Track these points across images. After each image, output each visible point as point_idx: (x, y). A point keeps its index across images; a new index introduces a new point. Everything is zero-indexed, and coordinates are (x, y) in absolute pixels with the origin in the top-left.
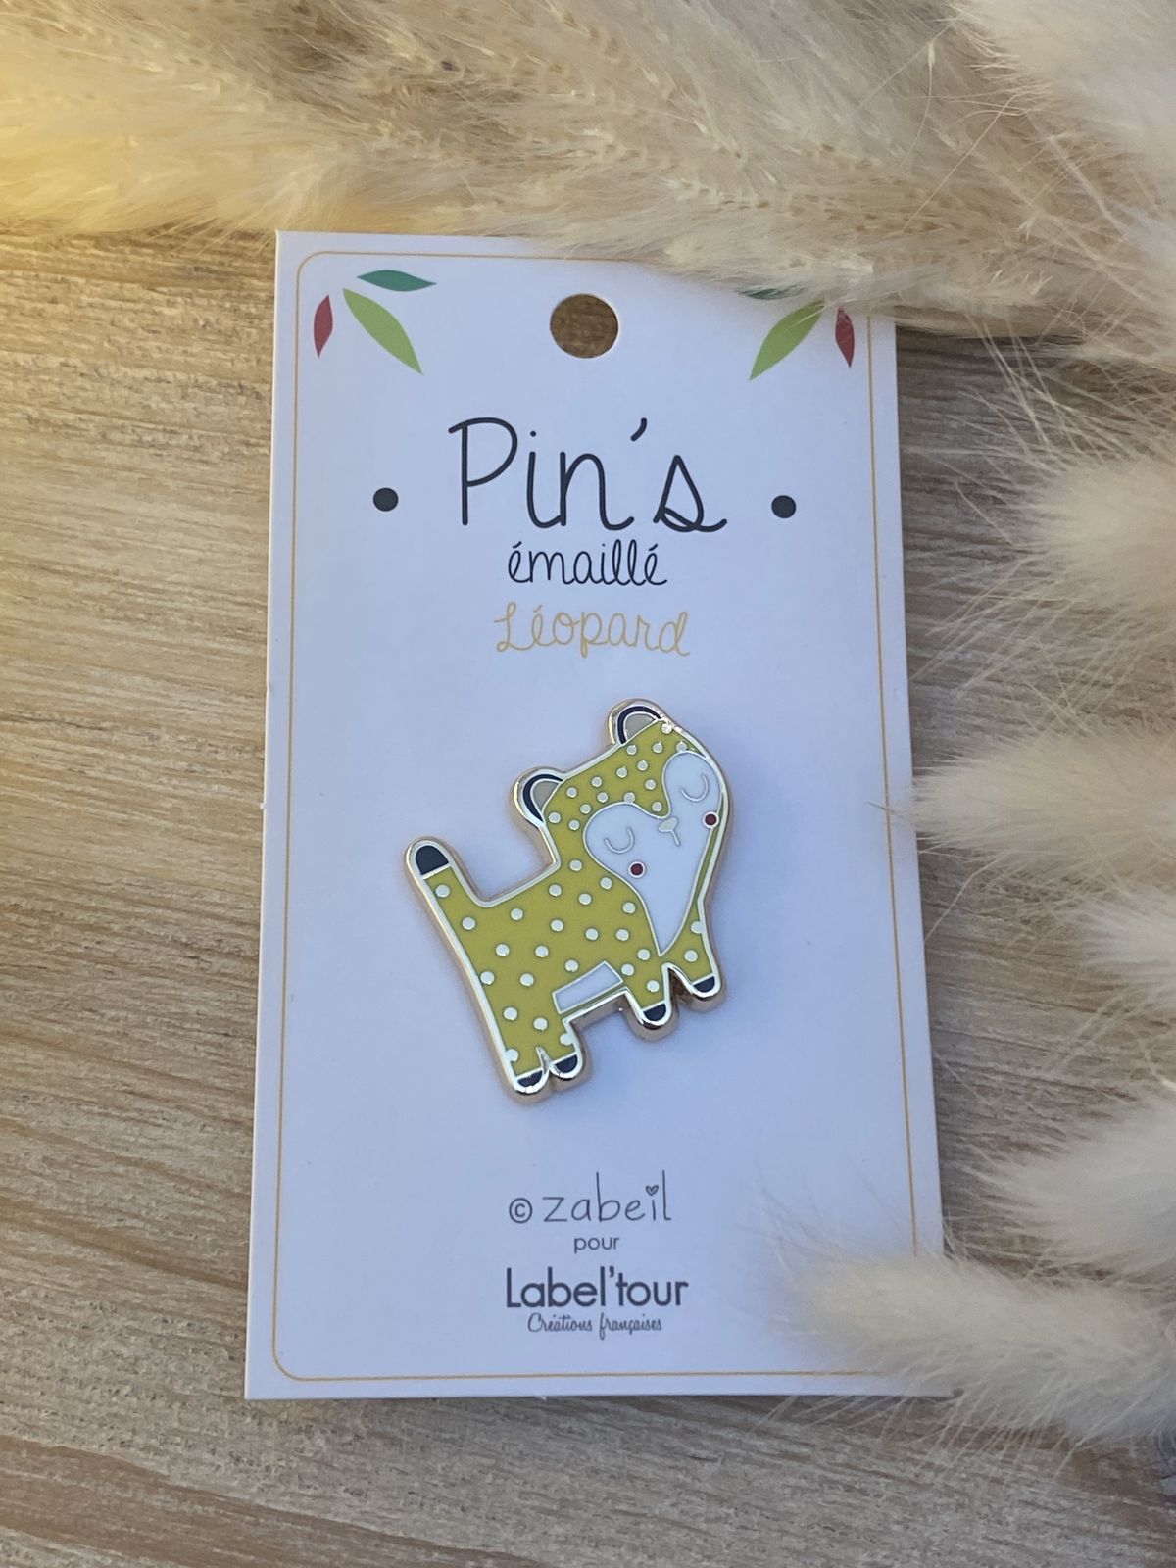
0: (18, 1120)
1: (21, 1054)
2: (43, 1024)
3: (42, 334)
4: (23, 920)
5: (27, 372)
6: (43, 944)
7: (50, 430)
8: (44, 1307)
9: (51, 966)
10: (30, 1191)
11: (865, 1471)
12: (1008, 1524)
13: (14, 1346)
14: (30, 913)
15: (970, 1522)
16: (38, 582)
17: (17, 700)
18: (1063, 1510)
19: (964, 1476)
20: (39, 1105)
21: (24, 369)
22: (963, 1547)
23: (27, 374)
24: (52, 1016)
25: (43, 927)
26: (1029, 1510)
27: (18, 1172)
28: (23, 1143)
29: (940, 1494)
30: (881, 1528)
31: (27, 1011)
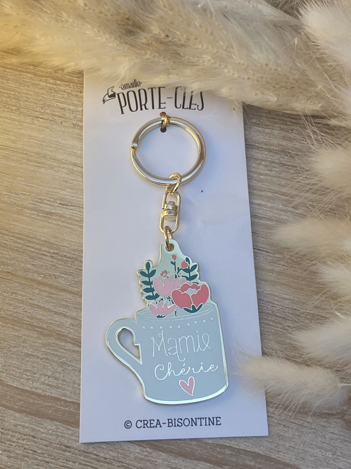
0: (64, 313)
1: (66, 295)
2: (72, 288)
3: (77, 101)
4: (67, 259)
5: (73, 111)
6: (72, 266)
7: (79, 128)
8: (69, 363)
9: (74, 272)
10: (67, 332)
11: (289, 422)
12: (327, 438)
13: (60, 373)
14: (69, 258)
15: (316, 437)
16: (74, 169)
17: (67, 200)
18: (342, 435)
19: (315, 424)
20: (70, 309)
21: (72, 110)
22: (314, 443)
23: (73, 112)
24: (74, 286)
25: (72, 262)
26: (332, 434)
27: (63, 327)
28: (65, 319)
29: (309, 429)
30: (292, 437)
31: (67, 284)
